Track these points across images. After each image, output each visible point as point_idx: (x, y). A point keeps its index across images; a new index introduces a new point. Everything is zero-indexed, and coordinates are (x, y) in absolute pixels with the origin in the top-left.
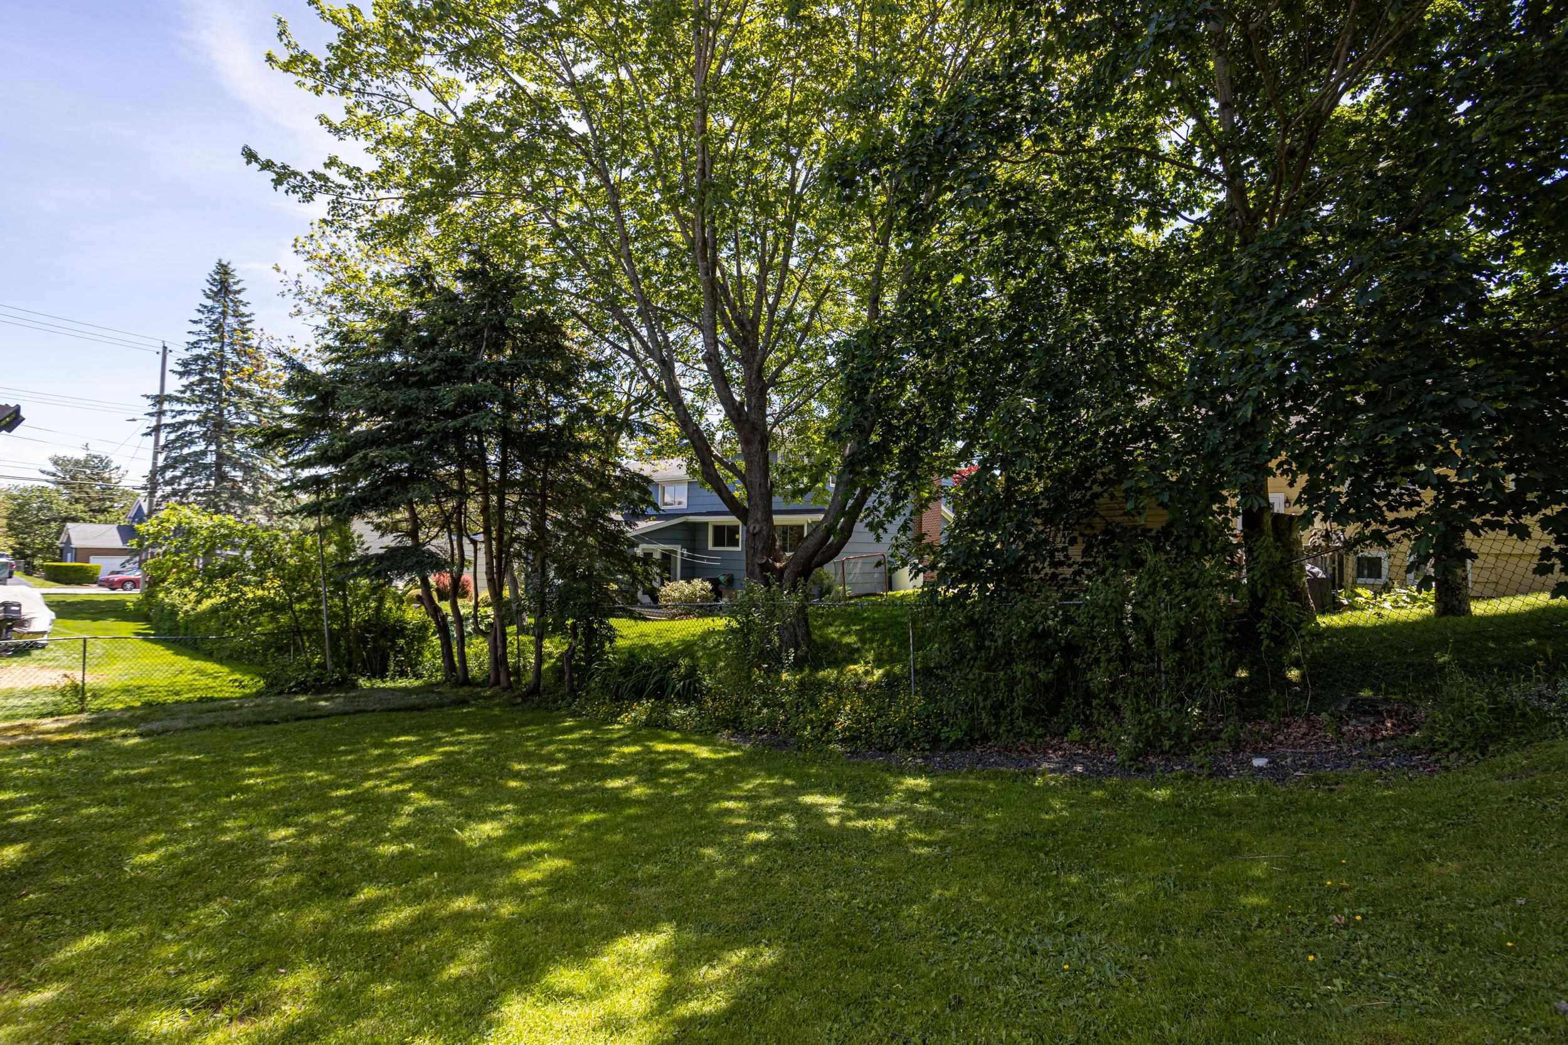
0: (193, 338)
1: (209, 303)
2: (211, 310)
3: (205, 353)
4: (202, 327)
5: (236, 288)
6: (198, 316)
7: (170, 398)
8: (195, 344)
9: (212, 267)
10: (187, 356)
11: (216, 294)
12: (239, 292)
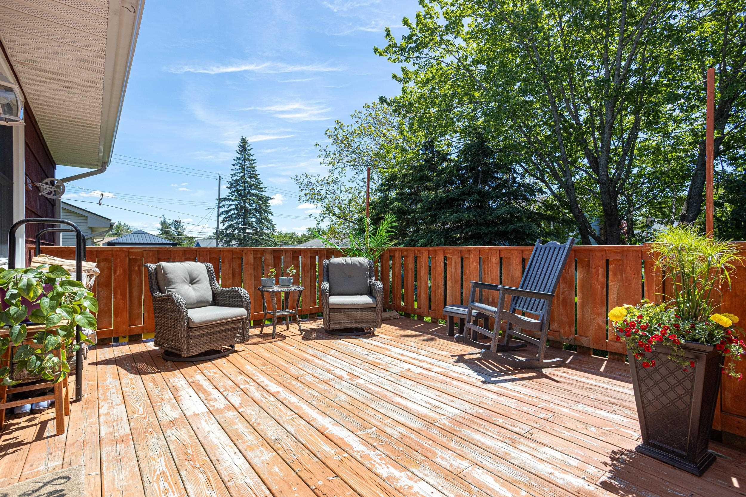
0: (234, 172)
1: (239, 156)
2: (239, 159)
3: (238, 178)
4: (237, 167)
5: (249, 148)
6: (235, 162)
7: (225, 199)
8: (233, 175)
9: (240, 140)
10: (230, 180)
11: (241, 151)
12: (249, 150)
